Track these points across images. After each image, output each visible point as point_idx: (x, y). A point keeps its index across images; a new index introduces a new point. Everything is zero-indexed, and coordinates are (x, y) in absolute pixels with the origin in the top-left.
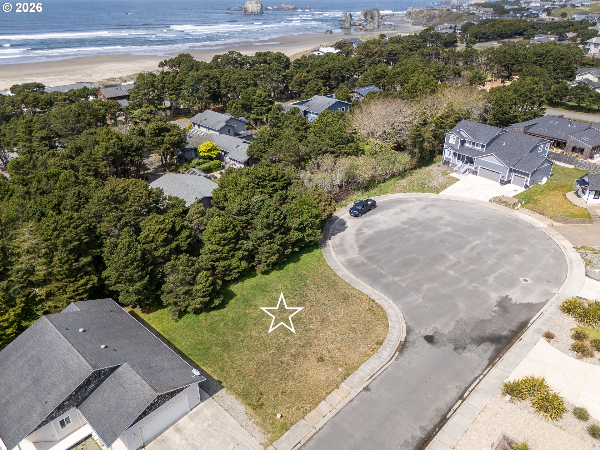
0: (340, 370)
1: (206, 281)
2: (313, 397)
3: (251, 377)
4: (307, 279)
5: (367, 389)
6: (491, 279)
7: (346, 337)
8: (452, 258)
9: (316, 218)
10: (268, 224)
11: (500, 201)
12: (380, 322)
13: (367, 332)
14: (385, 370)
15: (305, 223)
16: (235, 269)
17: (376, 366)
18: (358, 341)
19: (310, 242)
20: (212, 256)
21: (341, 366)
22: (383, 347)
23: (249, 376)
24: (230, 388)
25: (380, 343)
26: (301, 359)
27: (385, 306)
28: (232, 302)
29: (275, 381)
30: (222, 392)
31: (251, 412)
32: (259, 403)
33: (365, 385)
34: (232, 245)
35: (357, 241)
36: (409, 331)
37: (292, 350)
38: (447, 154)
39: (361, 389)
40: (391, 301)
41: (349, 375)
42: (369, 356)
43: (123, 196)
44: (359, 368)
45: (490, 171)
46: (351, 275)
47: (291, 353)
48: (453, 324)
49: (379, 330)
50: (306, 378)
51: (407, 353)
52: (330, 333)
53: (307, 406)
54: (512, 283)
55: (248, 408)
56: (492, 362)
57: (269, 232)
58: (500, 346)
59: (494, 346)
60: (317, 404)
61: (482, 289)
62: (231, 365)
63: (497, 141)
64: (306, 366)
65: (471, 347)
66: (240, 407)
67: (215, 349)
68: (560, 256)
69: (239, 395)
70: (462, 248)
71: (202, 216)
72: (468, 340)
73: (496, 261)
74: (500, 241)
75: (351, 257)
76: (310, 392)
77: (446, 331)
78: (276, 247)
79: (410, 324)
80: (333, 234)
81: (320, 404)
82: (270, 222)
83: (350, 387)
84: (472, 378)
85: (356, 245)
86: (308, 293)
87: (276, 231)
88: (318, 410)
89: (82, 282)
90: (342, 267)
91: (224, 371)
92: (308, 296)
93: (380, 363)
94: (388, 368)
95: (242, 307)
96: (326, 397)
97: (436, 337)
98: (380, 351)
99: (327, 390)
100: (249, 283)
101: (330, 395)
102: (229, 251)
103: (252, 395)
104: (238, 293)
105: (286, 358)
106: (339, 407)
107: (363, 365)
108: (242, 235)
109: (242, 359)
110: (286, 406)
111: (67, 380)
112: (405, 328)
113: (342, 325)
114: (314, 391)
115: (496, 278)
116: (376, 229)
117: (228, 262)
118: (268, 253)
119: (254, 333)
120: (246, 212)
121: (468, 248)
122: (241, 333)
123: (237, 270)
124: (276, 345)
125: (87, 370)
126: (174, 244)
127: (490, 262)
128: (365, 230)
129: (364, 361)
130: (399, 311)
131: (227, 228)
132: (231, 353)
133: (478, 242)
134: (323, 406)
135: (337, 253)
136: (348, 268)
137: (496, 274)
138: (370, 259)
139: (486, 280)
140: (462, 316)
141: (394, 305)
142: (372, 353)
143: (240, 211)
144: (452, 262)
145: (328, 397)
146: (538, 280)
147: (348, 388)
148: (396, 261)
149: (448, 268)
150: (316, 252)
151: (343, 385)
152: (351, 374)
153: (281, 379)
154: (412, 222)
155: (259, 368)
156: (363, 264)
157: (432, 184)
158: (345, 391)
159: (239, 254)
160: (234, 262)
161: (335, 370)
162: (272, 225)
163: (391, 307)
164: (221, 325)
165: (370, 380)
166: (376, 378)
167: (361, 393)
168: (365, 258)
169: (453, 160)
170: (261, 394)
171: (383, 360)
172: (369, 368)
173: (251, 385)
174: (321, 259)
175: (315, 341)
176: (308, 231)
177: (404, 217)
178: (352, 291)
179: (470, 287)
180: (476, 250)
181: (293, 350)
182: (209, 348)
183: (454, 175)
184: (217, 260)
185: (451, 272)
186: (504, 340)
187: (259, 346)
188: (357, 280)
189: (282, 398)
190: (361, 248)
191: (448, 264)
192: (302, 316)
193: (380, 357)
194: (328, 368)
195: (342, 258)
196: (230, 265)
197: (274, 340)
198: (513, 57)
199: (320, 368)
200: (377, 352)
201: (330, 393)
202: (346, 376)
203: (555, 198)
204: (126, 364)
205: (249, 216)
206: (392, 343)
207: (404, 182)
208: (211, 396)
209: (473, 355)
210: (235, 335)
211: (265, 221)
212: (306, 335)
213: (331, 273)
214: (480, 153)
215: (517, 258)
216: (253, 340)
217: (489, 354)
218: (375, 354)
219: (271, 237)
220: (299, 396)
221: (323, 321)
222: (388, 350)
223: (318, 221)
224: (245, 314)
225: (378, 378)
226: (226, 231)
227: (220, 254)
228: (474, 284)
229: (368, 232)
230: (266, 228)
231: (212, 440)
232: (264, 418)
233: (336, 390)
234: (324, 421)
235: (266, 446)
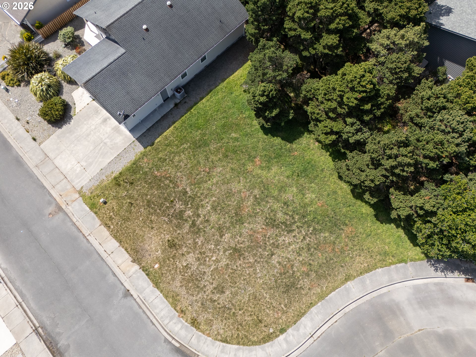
0: (157, 266)
2: (124, 234)
3: (156, 173)
4: (331, 233)
5: (127, 293)
7: (206, 277)
12: (235, 332)
13: (214, 308)
14: (151, 321)
17: (157, 311)
18: (198, 294)
21: (160, 268)
22: (187, 326)
23: (158, 170)
24: (144, 155)
25: (194, 323)
26: (175, 221)
29: (147, 195)
30: (140, 148)
31: (113, 175)
32: (122, 182)
33: (132, 292)
37: (190, 212)
39: (128, 287)
41: (147, 275)
42: (173, 305)
44: (156, 289)
47: (185, 211)
49: (218, 326)
50: (149, 227)
52: (214, 258)
53: (114, 227)
55: (118, 173)
60: (115, 237)
62: (173, 153)
67: (197, 134)
69: (134, 164)
75: (410, 314)
81: (116, 241)
83: (132, 275)
85: (452, 328)
86: (295, 234)
88: (109, 239)
91: (165, 147)
92: (288, 233)
93: (162, 317)
94: (154, 326)
96: (123, 247)
98: (181, 321)
99: (131, 249)
101: (125, 252)
103: (131, 176)
105: (179, 206)
106: (109, 261)
107: (161, 295)
109: (179, 162)
110: (115, 208)
113: (229, 276)
114: (132, 235)
119: (219, 169)
122: (220, 156)
124: (199, 195)
129: (166, 297)
132: (189, 150)
134: (113, 244)
142: (178, 308)
145: (123, 250)
147: (131, 273)
151: (136, 267)
152: (149, 278)
153: (149, 201)
155: (167, 178)
156: (388, 333)
158: (128, 269)
161: (157, 261)
164: (234, 135)
165: (138, 300)
166: (140, 307)
167: (123, 287)
168: (409, 340)
170: (132, 183)
171: (166, 322)
172: (156, 301)
173: (146, 173)
175: (202, 238)
178: (306, 299)
182: (199, 129)
187: (198, 177)
189: (126, 203)
190: (446, 339)
192: (245, 224)
193: (171, 319)
194: (159, 252)
199: (161, 243)
200: (179, 316)
201: (128, 252)
202: (147, 272)
208: (137, 139)
210: (218, 150)
212: (212, 228)
216: (207, 169)
218: (177, 314)
220: (127, 219)
221: (236, 250)
222: (183, 333)
224: (251, 158)
225: (141, 310)
231: (91, 148)
232: (106, 188)
233: (131, 259)
234: (95, 244)
235: (80, 192)
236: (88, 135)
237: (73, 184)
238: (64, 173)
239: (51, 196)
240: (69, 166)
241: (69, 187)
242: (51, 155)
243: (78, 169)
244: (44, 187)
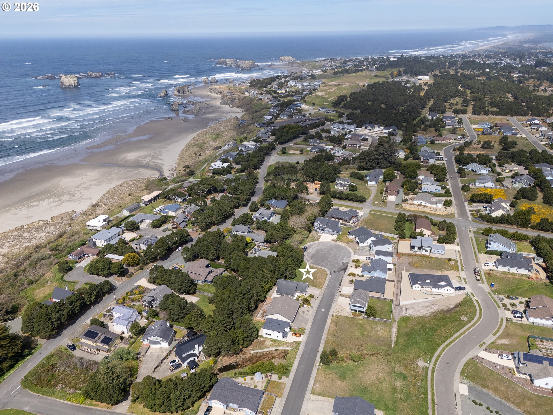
5: (329, 281)
6: (339, 259)
11: (333, 240)
13: (324, 274)
15: (301, 257)
19: (302, 260)
21: (324, 279)
25: (327, 275)
30: (310, 287)
35: (309, 258)
38: (316, 228)
42: (327, 277)
45: (328, 233)
46: (314, 265)
48: (337, 269)
49: (326, 273)
51: (332, 275)
54: (343, 259)
55: (315, 287)
56: (345, 273)
58: (345, 270)
60: (324, 284)
61: (339, 262)
63: (328, 224)
68: (349, 252)
70: (331, 254)
72: (340, 270)
74: (337, 251)
75: (311, 261)
78: (298, 263)
79: (330, 271)
84: (343, 275)
97: (335, 271)
104: (296, 273)
106: (327, 284)
111: (294, 287)
127: (337, 256)
130: (327, 269)
133: (333, 252)
135: (308, 261)
136: (312, 264)
138: (315, 261)
140: (337, 267)
146: (347, 257)
148: (320, 260)
150: (304, 261)
153: (316, 283)
154: (317, 250)
157: (315, 238)
163: (325, 269)
164: (299, 279)
169: (317, 230)
174: (306, 263)
177: (315, 249)
180: (334, 254)
183: (319, 234)
185: (332, 260)
188: (316, 266)
190: (311, 259)
191: (330, 258)
198: (313, 174)
203: (343, 238)
204: (299, 284)
206: (329, 274)
207: (309, 239)
209: (342, 272)
214: (325, 228)
215: (342, 254)
220: (321, 284)
221: (316, 274)
228: (337, 261)
229: (310, 255)
231: (314, 291)
232: (318, 287)
233: (325, 282)
234: (326, 286)
236: (312, 292)
238: (320, 292)
239: (324, 292)
240: (318, 292)
242: (318, 295)
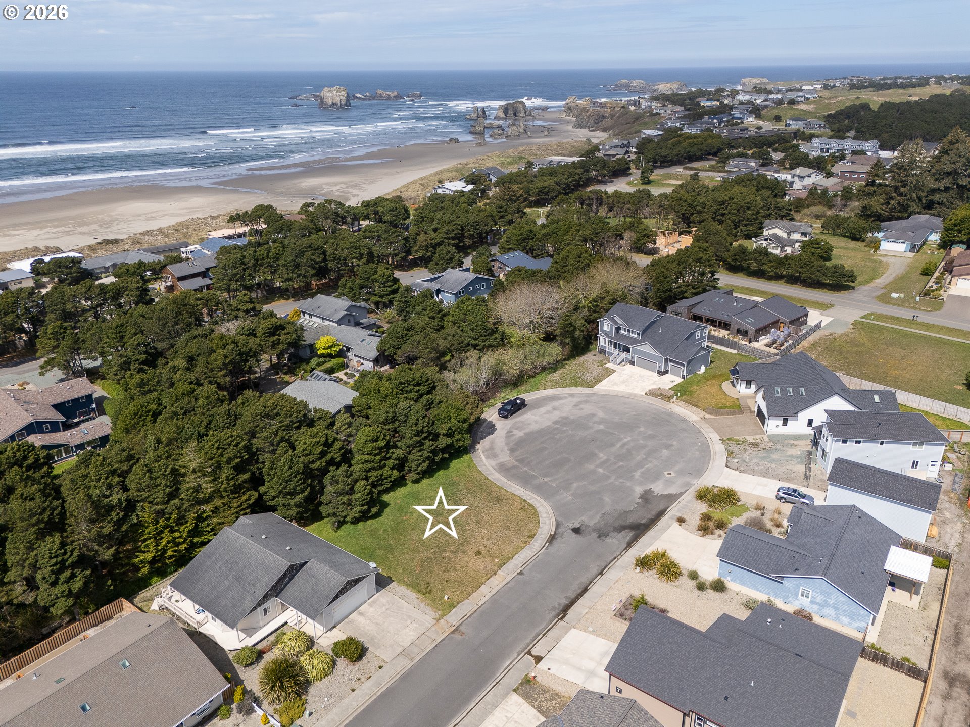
0: (497, 560)
1: (365, 490)
2: (474, 583)
3: (417, 571)
4: (459, 485)
5: (521, 573)
6: (637, 474)
7: (500, 534)
8: (602, 456)
9: (464, 422)
10: (418, 431)
11: (656, 393)
12: (532, 519)
13: (519, 529)
14: (536, 558)
15: (454, 428)
16: (386, 478)
17: (528, 555)
18: (512, 537)
19: (460, 447)
20: (365, 466)
21: (497, 557)
22: (534, 540)
23: (415, 571)
24: (400, 581)
25: (532, 537)
26: (460, 554)
27: (536, 505)
28: (387, 511)
29: (439, 573)
30: (393, 585)
31: (421, 597)
32: (428, 590)
33: (519, 571)
34: (383, 455)
35: (507, 444)
36: (558, 525)
38: (602, 342)
39: (516, 573)
40: (541, 500)
41: (504, 564)
42: (522, 548)
43: (275, 411)
44: (513, 558)
45: (646, 362)
46: (503, 478)
47: (451, 550)
48: (598, 517)
49: (530, 526)
50: (467, 568)
51: (556, 544)
52: (486, 532)
53: (469, 590)
54: (657, 476)
55: (419, 594)
57: (419, 439)
58: (638, 532)
59: (633, 532)
60: (478, 587)
61: (629, 484)
62: (397, 564)
63: (653, 327)
64: (466, 559)
65: (613, 534)
66: (412, 595)
67: (378, 552)
68: (705, 450)
69: (409, 586)
70: (613, 445)
71: (349, 427)
72: (610, 529)
73: (644, 457)
74: (651, 437)
75: (502, 460)
76: (471, 579)
77: (592, 523)
78: (426, 454)
79: (559, 519)
80: (482, 438)
81: (481, 587)
82: (420, 429)
84: (612, 558)
85: (506, 448)
86: (462, 498)
87: (425, 438)
88: (479, 592)
89: (245, 497)
90: (494, 471)
91: (392, 569)
92: (462, 501)
93: (532, 552)
94: (539, 556)
95: (398, 515)
96: (485, 582)
97: (582, 528)
98: (532, 543)
99: (486, 576)
100: (400, 492)
101: (489, 580)
102: (381, 461)
103: (421, 585)
104: (392, 503)
105: (447, 555)
106: (497, 588)
107: (517, 555)
108: (391, 444)
109: (406, 558)
110: (452, 591)
111: (268, 574)
112: (554, 523)
113: (496, 524)
114: (474, 578)
115: (643, 473)
116: (527, 431)
117: (380, 472)
118: (418, 460)
119: (414, 537)
120: (394, 419)
121: (618, 445)
122: (401, 537)
123: (389, 480)
125: (283, 564)
126: (329, 456)
127: (638, 458)
128: (515, 432)
129: (518, 552)
130: (549, 509)
131: (378, 438)
132: (395, 554)
133: (629, 439)
134: (483, 589)
135: (487, 457)
136: (499, 472)
137: (643, 469)
138: (521, 461)
139: (633, 476)
140: (607, 509)
141: (545, 504)
142: (524, 545)
143: (386, 420)
144: (602, 460)
145: (487, 582)
146: (681, 473)
147: (505, 574)
148: (547, 462)
149: (598, 466)
150: (466, 458)
151: (499, 571)
152: (506, 563)
153: (445, 571)
154: (565, 422)
155: (423, 564)
156: (514, 467)
157: (586, 377)
158: (502, 576)
159: (390, 463)
160: (386, 472)
161: (493, 561)
162: (422, 432)
163: (542, 505)
164: (381, 532)
165: (523, 567)
166: (528, 565)
167: (516, 576)
168: (516, 461)
169: (609, 349)
170: (428, 583)
171: (534, 550)
172: (522, 557)
173: (418, 577)
174: (471, 465)
175: (472, 539)
176: (457, 436)
177: (556, 415)
178: (504, 493)
179: (617, 483)
180: (626, 447)
181: (452, 548)
182: (374, 552)
183: (610, 365)
184: (369, 471)
185: (600, 470)
186: (642, 527)
188: (509, 482)
189: (447, 585)
190: (512, 451)
191: (598, 462)
192: (458, 519)
193: (532, 548)
194: (485, 560)
195: (493, 463)
196: (382, 475)
197: (434, 541)
199: (478, 560)
200: (529, 544)
202: (502, 565)
203: (709, 388)
204: (312, 560)
205: (397, 423)
206: (543, 536)
207: (556, 376)
208: (384, 588)
209: (614, 540)
210: (395, 539)
211: (415, 428)
213: (483, 478)
214: (635, 341)
215: (665, 453)
216: (413, 542)
217: (628, 538)
218: (528, 546)
219: (422, 444)
220: (462, 583)
221: (478, 522)
222: (539, 542)
223: (466, 425)
224: (402, 521)
225: (530, 564)
226: (377, 441)
227: (372, 464)
228: (622, 480)
229: (519, 434)
230: (415, 435)
231: (392, 619)
232: (433, 601)
233: (494, 576)
234: (484, 600)
235: (438, 620)
236: (377, 624)
237: (430, 626)
238: (419, 635)
239: (443, 640)
240: (411, 633)
241: (434, 629)
242: (399, 650)
243: (415, 625)
244: (436, 646)
